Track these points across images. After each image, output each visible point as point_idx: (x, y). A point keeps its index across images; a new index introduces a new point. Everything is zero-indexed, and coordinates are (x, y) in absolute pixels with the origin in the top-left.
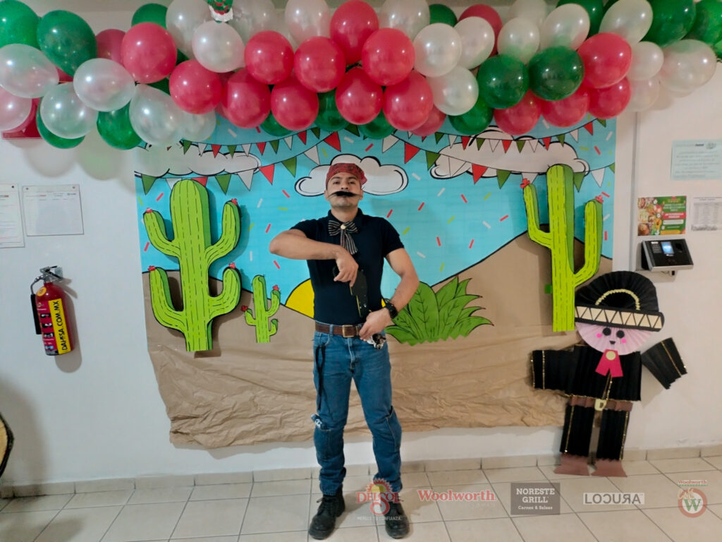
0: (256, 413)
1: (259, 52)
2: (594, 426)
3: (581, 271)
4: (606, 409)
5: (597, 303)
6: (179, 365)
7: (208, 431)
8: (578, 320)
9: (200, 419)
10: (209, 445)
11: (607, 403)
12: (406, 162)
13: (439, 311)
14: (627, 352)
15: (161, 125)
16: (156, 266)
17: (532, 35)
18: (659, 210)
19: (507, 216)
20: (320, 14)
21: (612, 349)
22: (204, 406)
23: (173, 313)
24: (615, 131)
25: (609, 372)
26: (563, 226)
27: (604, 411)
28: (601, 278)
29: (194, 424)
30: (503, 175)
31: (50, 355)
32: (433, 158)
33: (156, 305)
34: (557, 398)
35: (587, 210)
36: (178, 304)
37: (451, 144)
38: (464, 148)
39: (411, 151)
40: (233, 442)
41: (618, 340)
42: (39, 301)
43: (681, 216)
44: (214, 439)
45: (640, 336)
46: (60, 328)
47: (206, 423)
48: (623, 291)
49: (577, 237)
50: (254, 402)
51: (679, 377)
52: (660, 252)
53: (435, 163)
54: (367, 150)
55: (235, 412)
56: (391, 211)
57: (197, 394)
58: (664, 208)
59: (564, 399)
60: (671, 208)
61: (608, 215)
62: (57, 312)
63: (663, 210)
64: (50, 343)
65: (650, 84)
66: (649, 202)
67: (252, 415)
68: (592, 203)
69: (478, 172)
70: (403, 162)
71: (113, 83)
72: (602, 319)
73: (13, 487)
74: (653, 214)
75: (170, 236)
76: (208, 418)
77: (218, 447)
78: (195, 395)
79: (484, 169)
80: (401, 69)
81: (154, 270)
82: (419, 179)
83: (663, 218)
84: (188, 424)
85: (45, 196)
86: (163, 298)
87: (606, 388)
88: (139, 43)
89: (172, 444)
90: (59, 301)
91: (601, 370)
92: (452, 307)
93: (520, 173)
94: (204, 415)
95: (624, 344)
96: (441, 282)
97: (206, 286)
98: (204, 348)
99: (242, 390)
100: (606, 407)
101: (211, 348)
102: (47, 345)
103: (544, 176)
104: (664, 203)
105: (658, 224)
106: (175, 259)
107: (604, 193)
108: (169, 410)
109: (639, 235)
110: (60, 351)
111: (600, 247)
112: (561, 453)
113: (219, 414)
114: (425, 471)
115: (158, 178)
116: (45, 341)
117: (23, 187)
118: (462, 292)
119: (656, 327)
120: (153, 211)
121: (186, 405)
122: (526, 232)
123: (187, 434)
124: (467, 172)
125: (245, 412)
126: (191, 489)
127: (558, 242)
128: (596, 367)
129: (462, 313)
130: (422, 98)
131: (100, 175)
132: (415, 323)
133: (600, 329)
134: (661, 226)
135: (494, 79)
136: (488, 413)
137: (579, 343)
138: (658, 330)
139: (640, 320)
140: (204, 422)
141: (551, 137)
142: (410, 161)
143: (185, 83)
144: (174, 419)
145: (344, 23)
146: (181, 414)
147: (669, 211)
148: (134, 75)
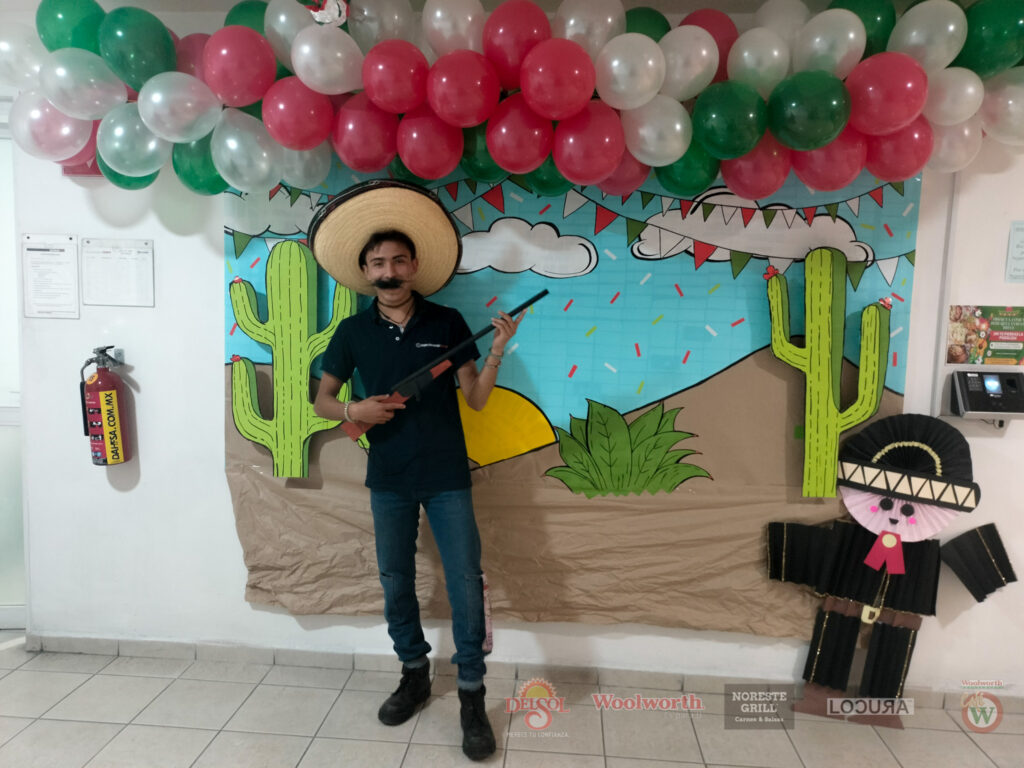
0: (362, 572)
1: (381, 67)
2: (858, 645)
3: (851, 410)
4: (880, 623)
5: (875, 460)
6: (264, 494)
7: (296, 590)
8: (844, 483)
9: (288, 572)
10: (296, 609)
11: (882, 612)
12: (596, 232)
13: (632, 451)
14: (916, 538)
15: (251, 164)
16: (242, 355)
17: (776, 53)
18: (984, 326)
19: (742, 320)
20: (470, 19)
21: (893, 531)
22: (293, 555)
23: (259, 421)
24: (917, 202)
25: (884, 565)
26: (826, 340)
27: (875, 624)
28: (882, 422)
29: (280, 577)
30: (739, 260)
31: (97, 464)
32: (635, 229)
33: (238, 407)
34: (804, 596)
35: (866, 318)
36: (266, 410)
37: (665, 209)
38: (684, 217)
39: (604, 218)
40: (327, 609)
41: (903, 519)
42: (89, 391)
43: (1018, 337)
44: (303, 602)
45: (940, 517)
46: (112, 429)
47: (294, 578)
48: (916, 444)
49: (849, 357)
50: (361, 556)
51: (1002, 584)
52: (981, 390)
53: (639, 236)
54: (541, 213)
55: (334, 567)
56: (571, 301)
57: (286, 537)
58: (992, 323)
59: (814, 600)
60: (1002, 324)
61: (900, 329)
62: (109, 407)
63: (990, 326)
64: (97, 449)
65: (966, 132)
66: (968, 314)
67: (358, 574)
68: (873, 309)
69: (701, 253)
70: (593, 233)
71: (189, 105)
72: (880, 484)
73: (41, 637)
74: (974, 331)
75: (262, 315)
76: (298, 571)
77: (307, 614)
78: (282, 537)
79: (713, 248)
80: (576, 96)
81: (238, 360)
82: (614, 257)
83: (989, 339)
84: (271, 576)
85: (107, 252)
86: (248, 400)
87: (880, 590)
88: (224, 52)
89: (248, 604)
90: (114, 393)
91: (872, 561)
92: (652, 446)
93: (766, 258)
94: (292, 566)
95: (913, 525)
96: (638, 409)
97: (305, 389)
98: (297, 474)
99: (347, 537)
100: (879, 619)
101: (306, 475)
102: (94, 451)
103: (802, 264)
104: (992, 315)
105: (980, 347)
106: (268, 348)
107: (894, 295)
108: (247, 556)
109: (949, 362)
110: (110, 460)
111: (882, 375)
112: (804, 681)
113: (312, 569)
114: (598, 684)
115: (254, 236)
116: (92, 445)
117: (83, 240)
118: (668, 427)
119: (966, 505)
120: (241, 280)
121: (269, 550)
122: (769, 346)
123: (268, 591)
124: (686, 251)
125: (348, 569)
126: (268, 668)
127: (817, 362)
128: (865, 557)
129: (666, 458)
130: (607, 140)
131: (180, 229)
132: (596, 465)
133: (876, 500)
134: (986, 351)
135: (714, 116)
136: (697, 609)
137: (843, 518)
138: (969, 510)
139: (941, 491)
140: (292, 576)
141: (816, 207)
142: (603, 231)
143: (281, 106)
144: (253, 569)
145: (501, 31)
146: (264, 563)
147: (1000, 329)
148: (219, 96)
